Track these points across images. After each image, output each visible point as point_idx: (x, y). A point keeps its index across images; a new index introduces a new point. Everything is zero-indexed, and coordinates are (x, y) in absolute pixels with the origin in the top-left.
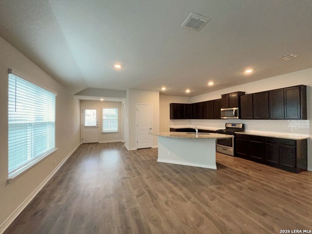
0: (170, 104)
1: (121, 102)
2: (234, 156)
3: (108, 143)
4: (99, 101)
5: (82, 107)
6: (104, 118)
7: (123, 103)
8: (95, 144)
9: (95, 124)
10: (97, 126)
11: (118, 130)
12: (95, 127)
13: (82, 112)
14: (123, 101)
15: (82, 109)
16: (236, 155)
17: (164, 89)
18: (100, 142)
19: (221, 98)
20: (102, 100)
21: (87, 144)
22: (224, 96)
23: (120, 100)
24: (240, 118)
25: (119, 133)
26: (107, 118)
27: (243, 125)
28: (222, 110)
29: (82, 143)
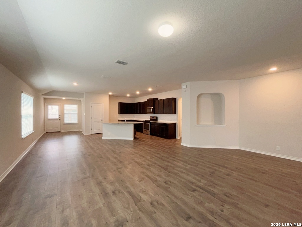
0: (119, 103)
1: (80, 100)
2: (150, 135)
3: (69, 132)
4: (61, 99)
5: (45, 103)
6: (65, 112)
7: (81, 101)
8: (58, 133)
9: (57, 117)
10: (60, 119)
11: (78, 122)
12: (57, 119)
13: (46, 107)
14: (82, 100)
15: (45, 105)
16: (151, 134)
17: (110, 93)
18: (62, 131)
19: (147, 101)
20: (64, 98)
21: (50, 133)
22: (148, 100)
23: (80, 99)
24: (154, 113)
25: (79, 124)
26: (67, 113)
27: (157, 117)
28: (147, 108)
29: (45, 132)
